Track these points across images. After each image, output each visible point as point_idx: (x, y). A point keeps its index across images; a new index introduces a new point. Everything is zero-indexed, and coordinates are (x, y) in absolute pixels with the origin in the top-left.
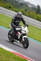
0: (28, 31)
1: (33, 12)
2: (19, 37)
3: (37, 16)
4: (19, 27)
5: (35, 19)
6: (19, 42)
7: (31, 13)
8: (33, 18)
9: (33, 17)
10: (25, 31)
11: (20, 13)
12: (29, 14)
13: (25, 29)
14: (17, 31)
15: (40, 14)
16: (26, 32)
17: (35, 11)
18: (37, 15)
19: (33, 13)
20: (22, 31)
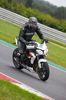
0: (47, 50)
1: (22, 4)
2: (32, 62)
3: (28, 11)
4: (33, 44)
5: (24, 16)
6: (32, 69)
7: (18, 5)
8: (21, 15)
9: (22, 12)
10: (43, 51)
11: (34, 19)
12: (15, 7)
13: (43, 48)
14: (28, 50)
15: (32, 8)
16: (45, 52)
17: (25, 3)
18: (28, 9)
19: (21, 6)
20: (37, 50)
